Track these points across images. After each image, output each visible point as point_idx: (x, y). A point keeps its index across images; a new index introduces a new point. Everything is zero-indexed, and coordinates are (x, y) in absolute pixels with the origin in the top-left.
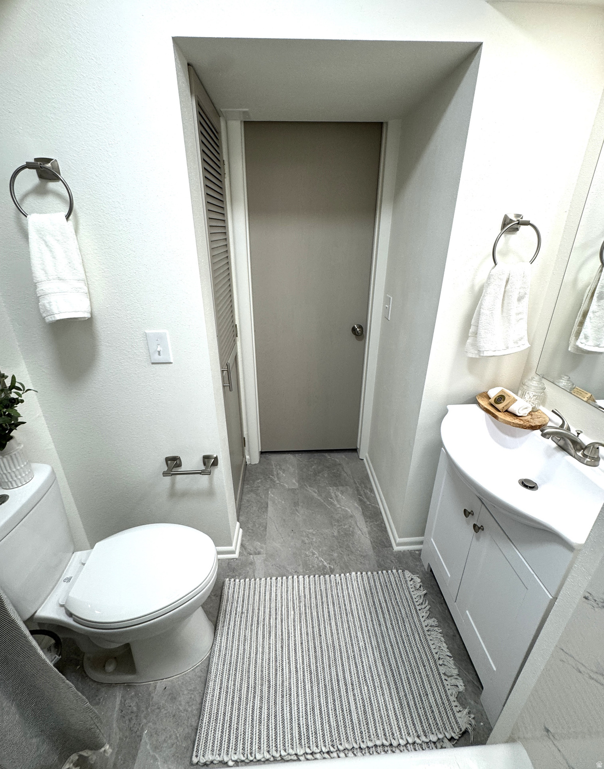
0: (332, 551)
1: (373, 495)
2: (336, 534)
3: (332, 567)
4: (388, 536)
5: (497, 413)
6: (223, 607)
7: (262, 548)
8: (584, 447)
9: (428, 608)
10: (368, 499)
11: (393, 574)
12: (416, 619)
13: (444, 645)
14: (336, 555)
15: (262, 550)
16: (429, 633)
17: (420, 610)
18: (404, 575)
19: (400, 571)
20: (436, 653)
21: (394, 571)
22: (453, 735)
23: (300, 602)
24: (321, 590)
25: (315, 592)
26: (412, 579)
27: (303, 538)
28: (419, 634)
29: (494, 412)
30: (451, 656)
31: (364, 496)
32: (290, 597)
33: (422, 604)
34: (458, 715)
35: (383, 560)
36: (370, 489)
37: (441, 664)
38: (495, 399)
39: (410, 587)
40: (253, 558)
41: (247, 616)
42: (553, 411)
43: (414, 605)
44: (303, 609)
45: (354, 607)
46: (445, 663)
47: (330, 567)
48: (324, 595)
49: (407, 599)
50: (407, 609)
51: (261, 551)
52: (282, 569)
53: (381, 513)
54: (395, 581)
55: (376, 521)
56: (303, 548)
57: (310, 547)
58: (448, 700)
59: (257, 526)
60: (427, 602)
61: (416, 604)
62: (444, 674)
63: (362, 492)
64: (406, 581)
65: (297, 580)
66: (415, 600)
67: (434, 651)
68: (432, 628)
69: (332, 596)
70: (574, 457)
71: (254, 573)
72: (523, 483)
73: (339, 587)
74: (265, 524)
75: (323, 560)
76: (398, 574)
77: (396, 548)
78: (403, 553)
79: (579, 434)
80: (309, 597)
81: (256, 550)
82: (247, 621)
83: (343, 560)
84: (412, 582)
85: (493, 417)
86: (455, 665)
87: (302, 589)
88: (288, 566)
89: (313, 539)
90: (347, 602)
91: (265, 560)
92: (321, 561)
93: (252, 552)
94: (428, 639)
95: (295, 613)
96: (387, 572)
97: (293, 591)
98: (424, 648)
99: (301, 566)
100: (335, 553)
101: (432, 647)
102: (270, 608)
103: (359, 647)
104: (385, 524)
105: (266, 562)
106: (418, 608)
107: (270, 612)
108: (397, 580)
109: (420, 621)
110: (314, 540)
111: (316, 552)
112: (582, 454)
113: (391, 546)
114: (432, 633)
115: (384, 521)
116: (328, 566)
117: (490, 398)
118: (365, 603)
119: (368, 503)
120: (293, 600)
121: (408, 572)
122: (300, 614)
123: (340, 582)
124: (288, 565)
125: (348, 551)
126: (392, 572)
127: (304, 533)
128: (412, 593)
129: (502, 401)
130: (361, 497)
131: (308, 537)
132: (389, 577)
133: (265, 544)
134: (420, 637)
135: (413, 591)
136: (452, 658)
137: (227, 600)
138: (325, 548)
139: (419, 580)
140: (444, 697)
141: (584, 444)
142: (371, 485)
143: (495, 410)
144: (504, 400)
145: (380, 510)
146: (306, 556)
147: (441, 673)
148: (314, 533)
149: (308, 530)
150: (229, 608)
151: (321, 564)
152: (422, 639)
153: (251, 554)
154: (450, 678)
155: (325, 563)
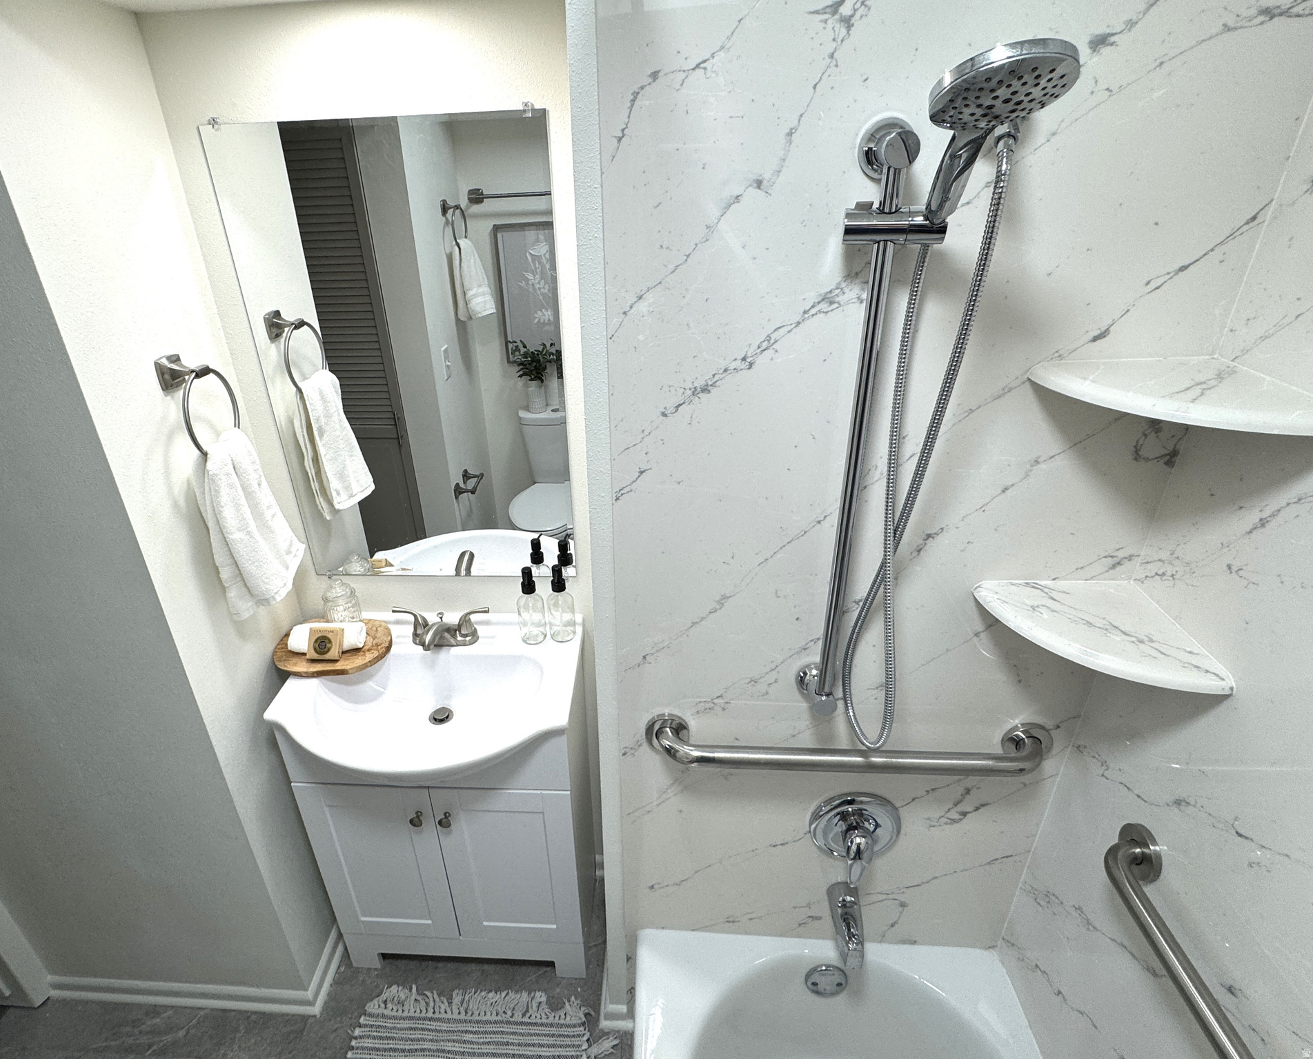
1: (170, 1013)
4: (283, 1015)
5: (338, 666)
8: (457, 627)
9: (436, 996)
10: (170, 1029)
11: (361, 1037)
12: (444, 1027)
13: (491, 995)
16: (470, 1013)
17: (434, 1013)
18: (371, 1015)
19: (362, 1020)
20: (497, 1015)
21: (357, 1032)
22: (585, 1038)
26: (385, 1002)
28: (466, 1032)
29: (332, 668)
30: (506, 992)
31: (156, 1039)
33: (427, 1004)
34: (568, 1020)
35: (326, 1048)
36: (147, 1014)
37: (511, 1015)
38: (315, 650)
39: (394, 1013)
42: (394, 611)
43: (424, 1019)
46: (512, 1006)
49: (411, 1029)
50: (426, 1035)
53: (224, 1011)
54: (374, 1038)
55: (237, 1030)
58: (551, 1025)
60: (428, 993)
61: (423, 1015)
62: (524, 1015)
63: (144, 1040)
64: (383, 1016)
66: (417, 1015)
67: (494, 1018)
68: (465, 1005)
70: (457, 645)
72: (435, 719)
76: (366, 1026)
77: (316, 1010)
78: (331, 996)
79: (441, 618)
84: (390, 1005)
85: (338, 674)
86: (517, 992)
94: (477, 1018)
96: (352, 1048)
98: (486, 1032)
101: (488, 1017)
104: (255, 1013)
106: (430, 1014)
108: (375, 1034)
109: (449, 1021)
112: (461, 636)
113: (305, 1018)
114: (471, 1007)
115: (246, 1012)
117: (304, 654)
119: (181, 1033)
121: (371, 1004)
126: (356, 1038)
128: (405, 1014)
129: (328, 645)
130: (155, 1047)
132: (363, 1048)
134: (471, 1032)
135: (403, 1011)
136: (510, 991)
139: (394, 988)
140: (546, 1030)
141: (455, 625)
142: (139, 1006)
143: (330, 665)
144: (330, 641)
145: (217, 1010)
147: (521, 1020)
152: (474, 1029)
154: (530, 1010)
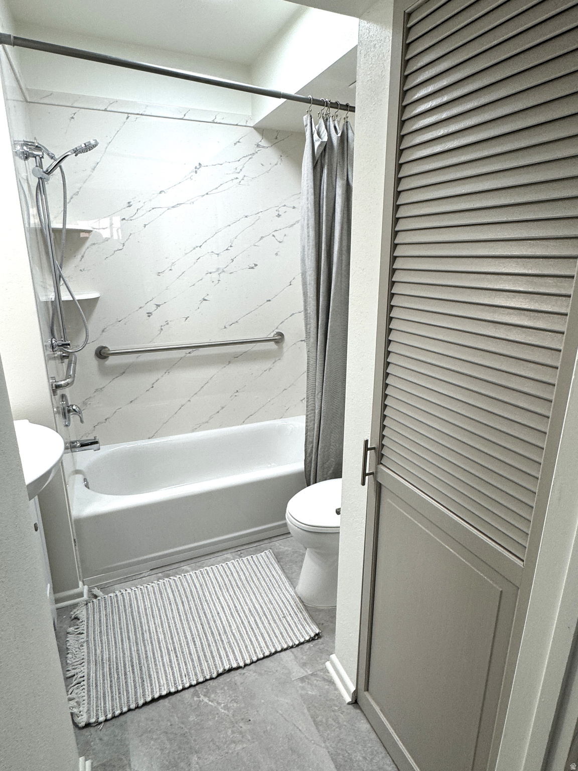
0: (198, 723)
2: (195, 758)
3: (196, 699)
6: (305, 613)
7: (303, 688)
14: (192, 718)
15: (300, 685)
23: (229, 642)
24: (207, 661)
25: (213, 657)
27: (249, 727)
32: (241, 643)
40: (306, 671)
41: (278, 616)
44: (224, 637)
45: (166, 658)
47: (199, 697)
48: (202, 658)
51: (302, 683)
52: (263, 672)
56: (243, 710)
57: (233, 715)
59: (331, 721)
65: (239, 660)
69: (192, 661)
71: (295, 656)
73: (184, 672)
74: (321, 728)
75: (210, 703)
80: (220, 649)
81: (308, 682)
82: (277, 613)
83: (179, 715)
87: (229, 655)
88: (257, 677)
89: (233, 732)
90: (174, 660)
91: (290, 673)
92: (212, 702)
93: (313, 678)
95: (232, 632)
97: (240, 650)
99: (239, 684)
100: (194, 720)
102: (258, 628)
103: (162, 627)
105: (286, 671)
107: (257, 625)
110: (230, 731)
111: (223, 711)
116: (202, 697)
118: (152, 666)
120: (237, 642)
122: (226, 633)
123: (184, 677)
124: (257, 679)
125: (172, 733)
127: (250, 738)
131: (241, 733)
133: (302, 696)
137: (305, 619)
138: (211, 723)
146: (235, 701)
148: (233, 745)
149: (245, 746)
150: (300, 615)
151: (213, 696)
153: (312, 675)
155: (206, 700)
